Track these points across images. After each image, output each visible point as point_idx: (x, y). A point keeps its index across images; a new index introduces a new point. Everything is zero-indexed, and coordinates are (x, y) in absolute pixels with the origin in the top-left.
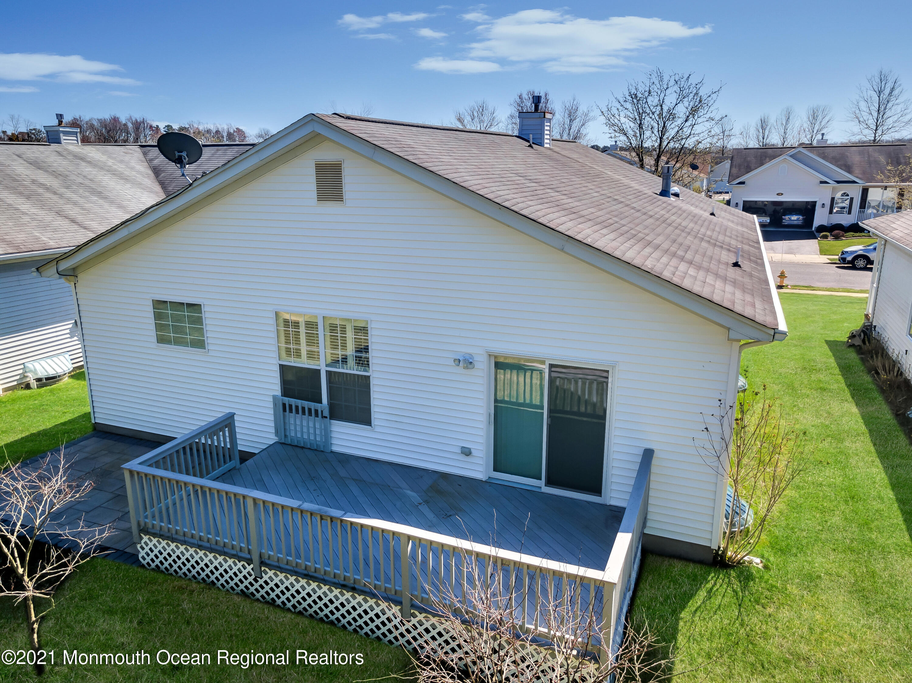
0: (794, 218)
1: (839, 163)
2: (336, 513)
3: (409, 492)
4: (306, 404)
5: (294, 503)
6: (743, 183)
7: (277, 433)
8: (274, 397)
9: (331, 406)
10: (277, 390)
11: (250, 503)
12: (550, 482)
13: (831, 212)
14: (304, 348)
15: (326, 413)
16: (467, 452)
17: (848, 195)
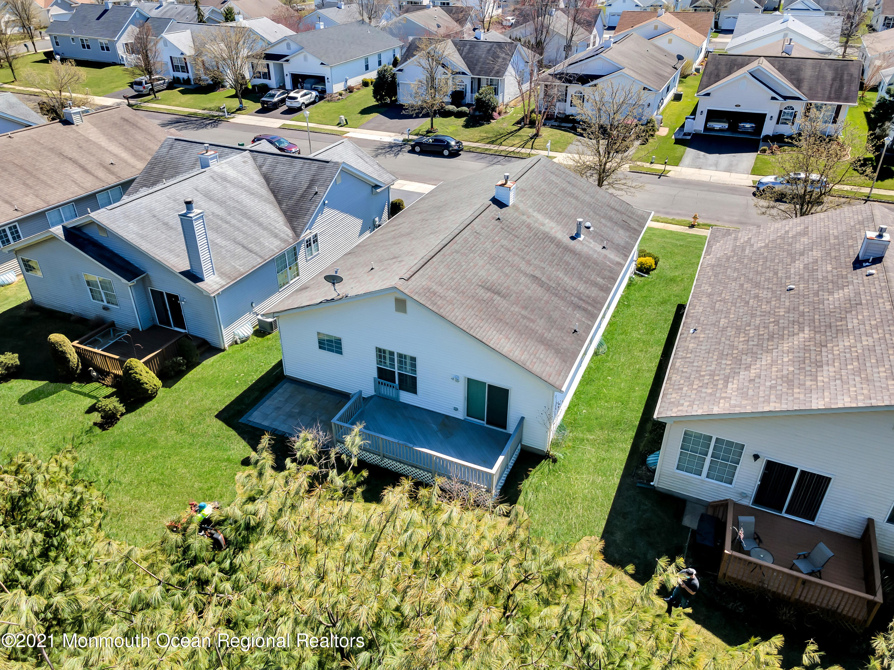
0: (748, 125)
1: (793, 77)
2: (411, 445)
3: (433, 425)
4: (389, 383)
5: (396, 441)
6: (708, 94)
7: (375, 391)
8: (374, 378)
9: (399, 384)
10: (375, 375)
11: (380, 439)
12: (488, 423)
13: (778, 123)
14: (388, 362)
15: (398, 388)
16: (456, 409)
17: (793, 109)
